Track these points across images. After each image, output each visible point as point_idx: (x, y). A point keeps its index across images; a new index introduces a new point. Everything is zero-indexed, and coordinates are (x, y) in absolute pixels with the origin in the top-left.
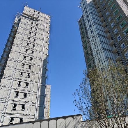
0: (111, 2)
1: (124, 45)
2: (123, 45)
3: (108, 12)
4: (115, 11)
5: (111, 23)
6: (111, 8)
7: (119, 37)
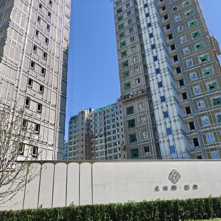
0: (187, 3)
1: (196, 75)
2: (194, 75)
3: (179, 16)
4: (192, 21)
5: (181, 36)
6: (186, 13)
7: (191, 62)
